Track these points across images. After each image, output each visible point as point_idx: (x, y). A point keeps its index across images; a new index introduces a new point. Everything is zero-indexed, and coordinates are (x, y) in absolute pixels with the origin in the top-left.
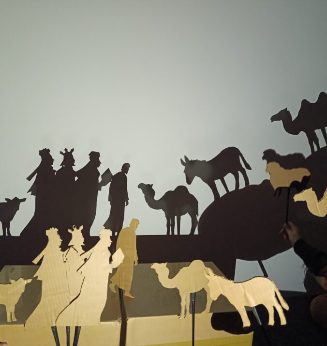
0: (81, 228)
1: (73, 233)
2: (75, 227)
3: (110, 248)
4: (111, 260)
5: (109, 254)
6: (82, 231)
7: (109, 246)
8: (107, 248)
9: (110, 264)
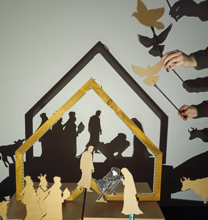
0: (45, 175)
1: (40, 178)
2: (41, 175)
3: (61, 188)
4: (62, 195)
5: (61, 192)
6: (46, 178)
7: (60, 187)
8: (59, 188)
9: (62, 197)
